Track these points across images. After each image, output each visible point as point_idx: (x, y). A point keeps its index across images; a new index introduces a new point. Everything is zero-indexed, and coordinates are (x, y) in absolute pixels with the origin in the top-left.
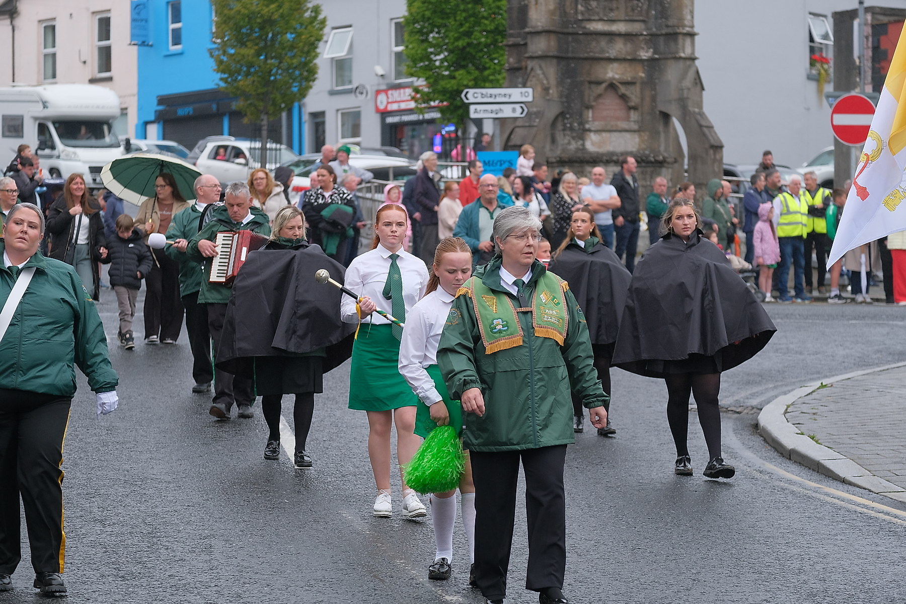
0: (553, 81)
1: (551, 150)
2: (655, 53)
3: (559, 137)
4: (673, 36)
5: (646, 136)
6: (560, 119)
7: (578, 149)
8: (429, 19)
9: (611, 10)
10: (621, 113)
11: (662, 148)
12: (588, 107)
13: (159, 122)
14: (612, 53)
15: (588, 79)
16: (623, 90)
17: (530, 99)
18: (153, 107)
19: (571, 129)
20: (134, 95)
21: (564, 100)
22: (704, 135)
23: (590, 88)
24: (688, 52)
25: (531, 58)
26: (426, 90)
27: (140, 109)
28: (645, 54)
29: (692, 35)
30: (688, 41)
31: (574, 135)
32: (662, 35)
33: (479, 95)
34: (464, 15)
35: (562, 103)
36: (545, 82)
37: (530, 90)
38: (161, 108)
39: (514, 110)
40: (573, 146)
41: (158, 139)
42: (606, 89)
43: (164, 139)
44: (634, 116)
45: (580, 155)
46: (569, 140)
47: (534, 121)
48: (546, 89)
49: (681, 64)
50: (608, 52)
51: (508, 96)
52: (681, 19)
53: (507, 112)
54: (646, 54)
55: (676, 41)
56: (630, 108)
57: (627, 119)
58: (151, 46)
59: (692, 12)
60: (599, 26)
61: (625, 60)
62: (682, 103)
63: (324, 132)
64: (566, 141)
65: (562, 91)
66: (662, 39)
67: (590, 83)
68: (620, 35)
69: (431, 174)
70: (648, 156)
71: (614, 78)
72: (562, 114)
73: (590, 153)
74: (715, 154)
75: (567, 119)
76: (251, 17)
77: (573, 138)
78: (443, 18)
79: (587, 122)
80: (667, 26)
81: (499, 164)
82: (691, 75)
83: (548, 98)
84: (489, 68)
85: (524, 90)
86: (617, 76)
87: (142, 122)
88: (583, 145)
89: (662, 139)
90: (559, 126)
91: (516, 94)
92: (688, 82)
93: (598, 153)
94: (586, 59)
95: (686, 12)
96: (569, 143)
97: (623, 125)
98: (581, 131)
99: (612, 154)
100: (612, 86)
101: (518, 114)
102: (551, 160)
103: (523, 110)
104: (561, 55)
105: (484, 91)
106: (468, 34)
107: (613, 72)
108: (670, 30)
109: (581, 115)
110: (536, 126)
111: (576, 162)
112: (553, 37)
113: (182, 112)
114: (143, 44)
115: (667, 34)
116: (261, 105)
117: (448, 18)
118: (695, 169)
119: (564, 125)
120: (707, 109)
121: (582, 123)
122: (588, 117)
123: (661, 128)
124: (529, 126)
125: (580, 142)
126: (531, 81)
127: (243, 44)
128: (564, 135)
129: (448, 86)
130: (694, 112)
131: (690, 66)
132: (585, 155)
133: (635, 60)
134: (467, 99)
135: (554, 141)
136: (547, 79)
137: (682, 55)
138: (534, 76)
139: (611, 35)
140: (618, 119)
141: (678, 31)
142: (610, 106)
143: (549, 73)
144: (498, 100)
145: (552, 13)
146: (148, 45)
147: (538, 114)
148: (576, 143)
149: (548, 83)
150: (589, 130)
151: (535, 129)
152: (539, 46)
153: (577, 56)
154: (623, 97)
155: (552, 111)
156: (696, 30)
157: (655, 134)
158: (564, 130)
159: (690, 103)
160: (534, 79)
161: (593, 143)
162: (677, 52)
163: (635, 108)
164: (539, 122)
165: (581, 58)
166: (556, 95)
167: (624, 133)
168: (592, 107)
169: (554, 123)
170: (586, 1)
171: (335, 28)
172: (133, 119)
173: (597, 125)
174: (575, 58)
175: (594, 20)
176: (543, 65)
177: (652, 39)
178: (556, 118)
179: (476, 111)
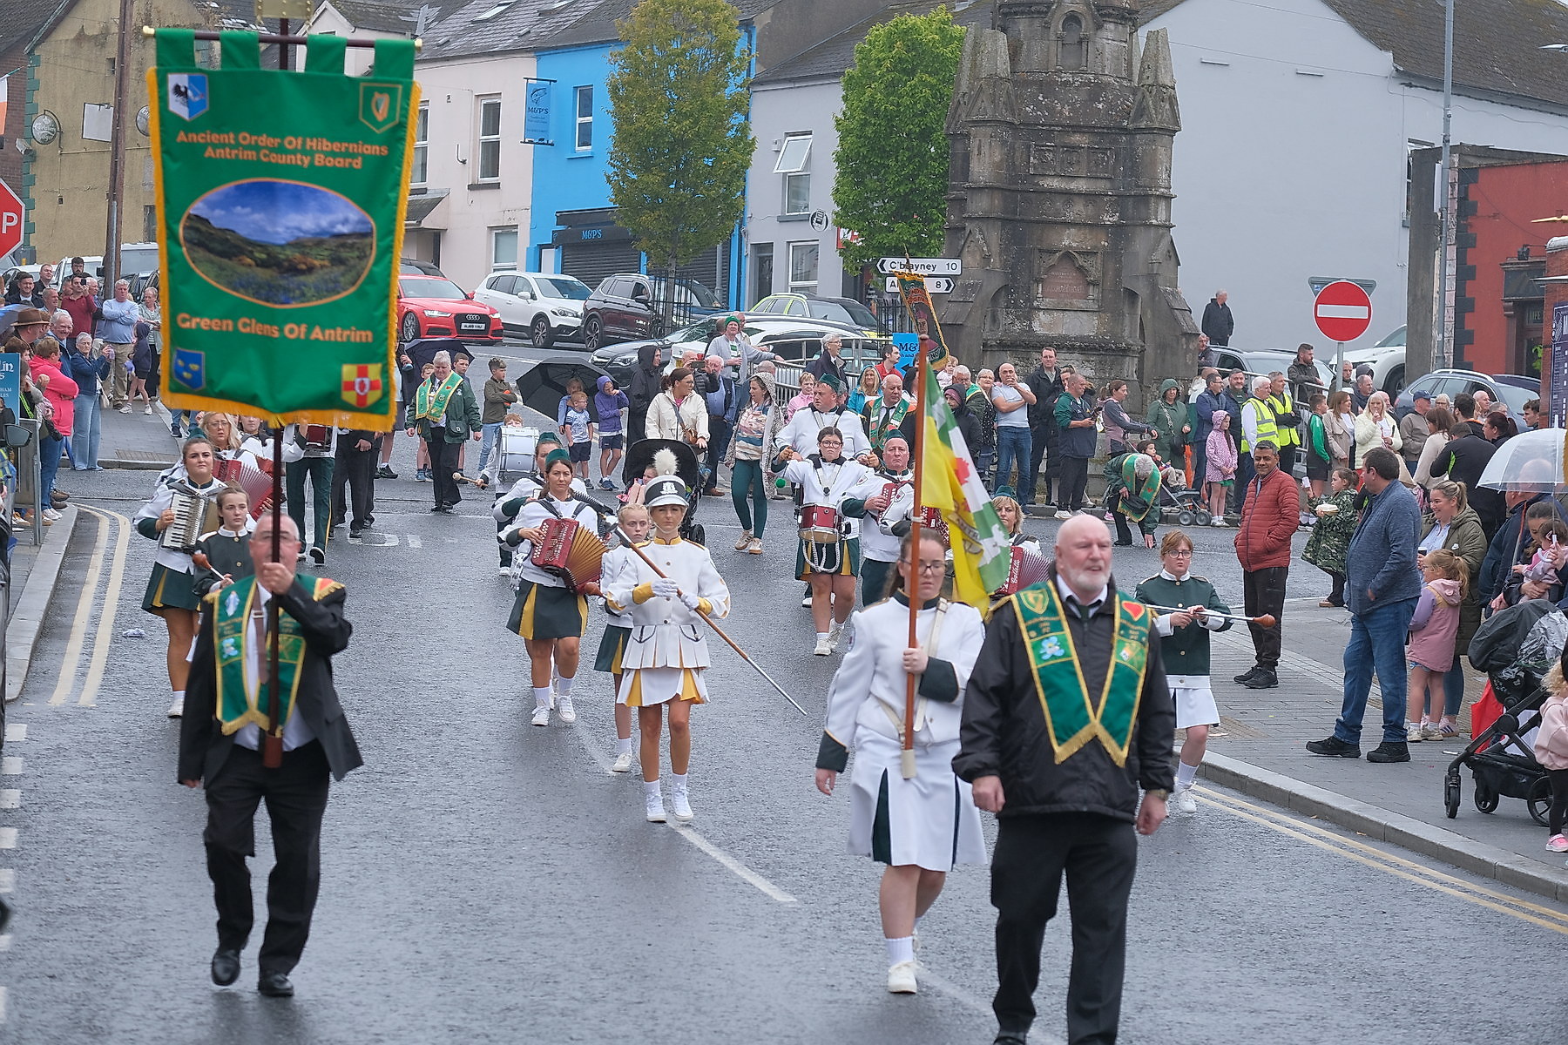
0: (995, 249)
1: (992, 331)
2: (1121, 218)
3: (1001, 314)
4: (1144, 199)
5: (1107, 317)
6: (1003, 293)
7: (1023, 331)
8: (865, 157)
9: (1071, 164)
10: (1079, 289)
11: (1126, 334)
12: (1037, 281)
13: (557, 247)
14: (1071, 216)
15: (1039, 247)
16: (1080, 261)
17: (958, 272)
18: (550, 227)
19: (1016, 306)
20: (526, 209)
21: (1009, 271)
22: (1176, 319)
23: (1041, 258)
24: (1162, 216)
25: (970, 218)
26: (859, 244)
27: (534, 228)
28: (1108, 219)
29: (1169, 198)
30: (1162, 205)
31: (1020, 313)
32: (1130, 196)
33: (898, 266)
34: (907, 154)
35: (1006, 274)
36: (985, 249)
37: (958, 262)
38: (560, 228)
39: (938, 285)
40: (1018, 327)
41: (556, 272)
42: (1061, 259)
43: (563, 272)
44: (1093, 293)
45: (1025, 338)
46: (1013, 320)
47: (970, 296)
48: (986, 258)
49: (1152, 231)
50: (1065, 215)
51: (932, 268)
52: (1155, 178)
53: (930, 287)
54: (1111, 219)
55: (1147, 204)
56: (1089, 284)
57: (1085, 297)
58: (552, 145)
59: (1169, 170)
60: (1055, 183)
61: (1085, 225)
62: (1152, 278)
63: (770, 270)
64: (1009, 321)
65: (1006, 260)
66: (1130, 202)
67: (1041, 251)
68: (1080, 194)
69: (833, 360)
70: (1109, 342)
71: (1071, 247)
72: (1005, 288)
73: (1038, 337)
74: (1188, 344)
75: (1012, 294)
76: (659, 134)
77: (1019, 317)
78: (882, 158)
79: (1036, 299)
80: (1138, 186)
82: (1164, 245)
83: (988, 268)
84: (936, 221)
85: (951, 261)
86: (1074, 245)
87: (535, 245)
88: (1030, 326)
89: (1127, 322)
90: (1002, 303)
91: (942, 266)
92: (1158, 256)
93: (1047, 336)
94: (1037, 222)
95: (1161, 169)
96: (1013, 324)
97: (1081, 304)
98: (1027, 310)
99: (1066, 338)
100: (1068, 256)
101: (942, 290)
102: (990, 343)
103: (949, 285)
104: (1007, 216)
105: (904, 260)
106: (912, 177)
107: (1069, 239)
108: (1140, 191)
109: (1028, 290)
110: (972, 302)
111: (1020, 346)
112: (997, 195)
113: (587, 235)
114: (541, 142)
115: (1135, 196)
116: (669, 246)
117: (888, 157)
118: (1163, 360)
119: (1008, 301)
120: (1181, 287)
121: (1028, 300)
122: (1037, 293)
123: (1126, 309)
124: (964, 302)
125: (1026, 323)
126: (969, 247)
127: (647, 169)
128: (1008, 314)
129: (885, 242)
130: (1166, 291)
131: (1162, 236)
132: (1032, 338)
133: (1096, 226)
134: (883, 269)
135: (994, 320)
136: (988, 246)
137: (1154, 222)
138: (972, 242)
139: (1068, 194)
140: (1073, 296)
141: (1150, 192)
142: (1065, 280)
143: (988, 240)
145: (998, 166)
146: (547, 144)
147: (975, 288)
148: (1021, 323)
149: (989, 251)
150: (1038, 309)
151: (971, 305)
152: (980, 205)
153: (1025, 218)
154: (1081, 269)
155: (995, 283)
156: (1172, 192)
157: (1117, 316)
158: (1007, 307)
159: (1160, 280)
160: (972, 246)
161: (1042, 324)
162: (1149, 219)
163: (1094, 284)
164: (976, 297)
165: (1031, 222)
166: (998, 265)
167: (1080, 314)
168: (1042, 280)
169: (995, 298)
170: (1040, 151)
171: (788, 134)
172: (524, 240)
173: (1048, 302)
174: (1022, 221)
175: (1049, 175)
176: (984, 229)
177: (1120, 201)
178: (999, 292)
179: (893, 284)
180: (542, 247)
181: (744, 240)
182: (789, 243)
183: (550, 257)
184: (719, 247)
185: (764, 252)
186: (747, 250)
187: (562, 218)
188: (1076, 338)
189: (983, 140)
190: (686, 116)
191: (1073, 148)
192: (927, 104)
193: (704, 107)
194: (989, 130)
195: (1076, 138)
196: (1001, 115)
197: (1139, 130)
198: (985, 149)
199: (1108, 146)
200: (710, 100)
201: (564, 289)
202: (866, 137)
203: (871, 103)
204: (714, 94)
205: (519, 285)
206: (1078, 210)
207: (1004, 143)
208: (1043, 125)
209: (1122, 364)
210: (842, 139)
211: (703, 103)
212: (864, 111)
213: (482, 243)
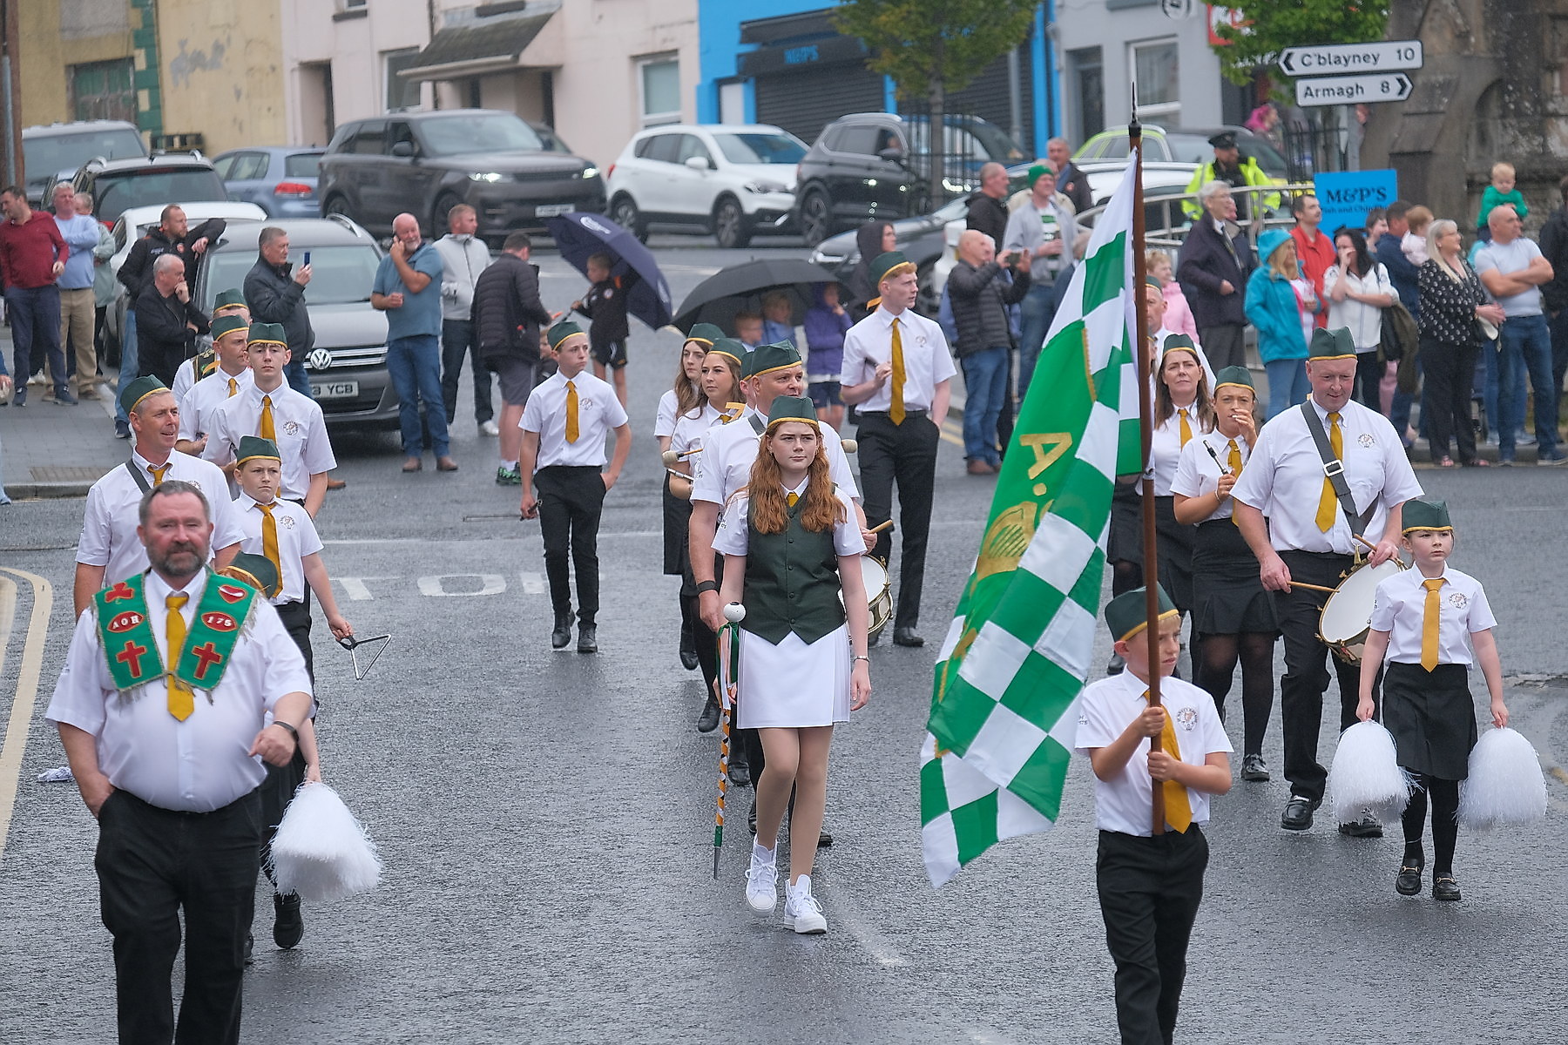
0: (1476, 19)
1: (1479, 157)
3: (1495, 130)
6: (1495, 93)
7: (1532, 154)
12: (1552, 68)
13: (745, 81)
15: (1550, 10)
17: (1416, 63)
18: (732, 48)
19: (1519, 113)
20: (691, 22)
21: (1502, 54)
23: (1555, 28)
26: (1247, 31)
27: (705, 52)
31: (1525, 125)
33: (1315, 60)
35: (1497, 61)
36: (1459, 21)
37: (1416, 45)
38: (749, 48)
39: (1385, 87)
40: (1523, 148)
41: (747, 122)
43: (759, 120)
45: (1537, 165)
46: (1515, 137)
47: (1440, 102)
48: (1462, 36)
51: (1372, 60)
53: (1372, 90)
63: (1100, 91)
64: (1509, 139)
65: (1496, 38)
67: (1555, 17)
69: (1218, 226)
72: (1497, 86)
73: (1559, 161)
75: (1510, 93)
77: (1523, 132)
79: (1551, 98)
81: (1358, 196)
83: (1466, 53)
85: (1403, 46)
87: (710, 80)
88: (1544, 145)
90: (1494, 109)
91: (1389, 54)
96: (1515, 143)
98: (1538, 118)
101: (1393, 95)
102: (1477, 178)
103: (1404, 86)
105: (1323, 51)
109: (1537, 85)
110: (1443, 112)
111: (1529, 179)
113: (794, 56)
116: (928, 62)
119: (1504, 106)
121: (1539, 102)
122: (1553, 89)
124: (1430, 113)
125: (1538, 140)
126: (1432, 20)
128: (1505, 127)
129: (1290, 23)
132: (1548, 166)
134: (1290, 68)
135: (1483, 139)
136: (1463, 15)
138: (1436, 11)
144: (1353, 67)
147: (1448, 87)
148: (1529, 141)
149: (1466, 23)
150: (1556, 115)
151: (1442, 117)
155: (1480, 78)
158: (1503, 117)
160: (1437, 16)
161: (1564, 140)
164: (1450, 103)
166: (1483, 46)
168: (1559, 68)
169: (1482, 103)
172: (690, 74)
178: (1487, 92)
179: (1308, 93)
180: (721, 83)
181: (1054, 44)
182: (1127, 44)
183: (736, 99)
184: (1013, 56)
185: (1087, 61)
186: (1060, 61)
187: (750, 32)
201: (763, 149)
205: (688, 146)
213: (623, 83)
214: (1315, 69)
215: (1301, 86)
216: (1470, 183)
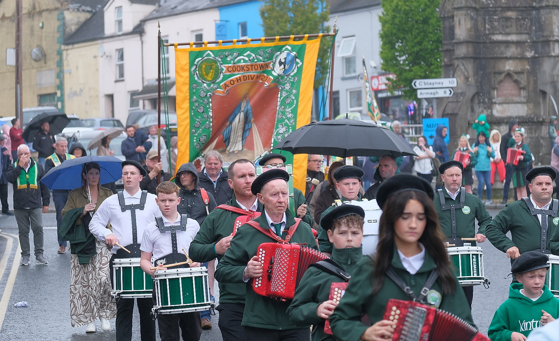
0: (471, 73)
1: (471, 116)
2: (535, 53)
3: (476, 108)
4: (547, 42)
5: (531, 106)
6: (476, 96)
8: (395, 34)
9: (507, 27)
10: (515, 92)
11: (542, 113)
12: (494, 89)
14: (509, 54)
15: (494, 71)
16: (516, 77)
17: (455, 85)
19: (484, 102)
21: (479, 84)
23: (495, 77)
24: (557, 51)
25: (457, 58)
26: (395, 79)
30: (556, 45)
31: (486, 106)
32: (540, 42)
33: (423, 84)
34: (417, 31)
35: (477, 86)
36: (466, 73)
37: (455, 80)
39: (445, 92)
42: (505, 77)
44: (523, 93)
46: (482, 110)
47: (460, 99)
48: (467, 78)
49: (552, 60)
50: (506, 54)
51: (441, 84)
52: (551, 32)
53: (441, 94)
54: (530, 54)
55: (549, 46)
56: (521, 88)
57: (519, 95)
60: (499, 38)
61: (517, 58)
62: (554, 84)
63: (339, 104)
64: (480, 110)
65: (477, 79)
66: (540, 45)
67: (495, 73)
68: (513, 42)
70: (533, 118)
71: (510, 70)
72: (477, 93)
73: (496, 118)
75: (481, 96)
77: (485, 108)
78: (404, 34)
79: (494, 98)
80: (543, 36)
83: (468, 83)
84: (434, 64)
85: (451, 79)
86: (512, 69)
88: (492, 112)
89: (542, 107)
90: (476, 101)
91: (447, 82)
92: (557, 71)
93: (501, 117)
94: (492, 58)
95: (555, 26)
97: (517, 99)
98: (490, 104)
100: (509, 75)
101: (448, 94)
103: (451, 92)
104: (476, 56)
105: (426, 81)
106: (420, 43)
107: (509, 66)
108: (545, 39)
109: (490, 93)
110: (461, 101)
112: (470, 45)
115: (543, 42)
117: (407, 33)
119: (479, 100)
121: (490, 99)
122: (494, 95)
123: (541, 101)
124: (457, 102)
125: (490, 111)
126: (457, 73)
128: (479, 107)
129: (408, 76)
132: (493, 119)
133: (522, 58)
134: (416, 87)
135: (473, 110)
136: (467, 72)
137: (553, 54)
138: (459, 70)
139: (507, 43)
140: (513, 95)
141: (550, 39)
142: (508, 88)
143: (469, 67)
144: (435, 86)
145: (470, 30)
147: (462, 94)
148: (487, 111)
149: (468, 74)
151: (460, 103)
152: (462, 51)
153: (486, 56)
154: (516, 82)
155: (472, 91)
157: (537, 105)
158: (479, 103)
160: (459, 72)
161: (498, 111)
162: (550, 53)
163: (524, 88)
164: (463, 99)
165: (489, 58)
166: (473, 82)
167: (517, 105)
168: (496, 89)
169: (472, 99)
170: (491, 22)
171: (343, 37)
173: (500, 99)
174: (485, 58)
175: (496, 34)
176: (465, 63)
177: (534, 45)
178: (474, 96)
179: (421, 93)
182: (347, 90)
185: (335, 95)
188: (516, 118)
189: (461, 17)
190: (299, 24)
191: (508, 19)
192: (426, 5)
193: (308, 19)
194: (464, 12)
195: (510, 14)
196: (470, 3)
197: (542, 7)
198: (463, 22)
199: (526, 16)
200: (310, 16)
202: (396, 24)
203: (397, 7)
204: (312, 13)
206: (512, 51)
207: (472, 18)
208: (492, 8)
209: (541, 130)
210: (383, 26)
211: (307, 17)
212: (394, 11)
214: (423, 86)
215: (419, 92)
216: (469, 124)
